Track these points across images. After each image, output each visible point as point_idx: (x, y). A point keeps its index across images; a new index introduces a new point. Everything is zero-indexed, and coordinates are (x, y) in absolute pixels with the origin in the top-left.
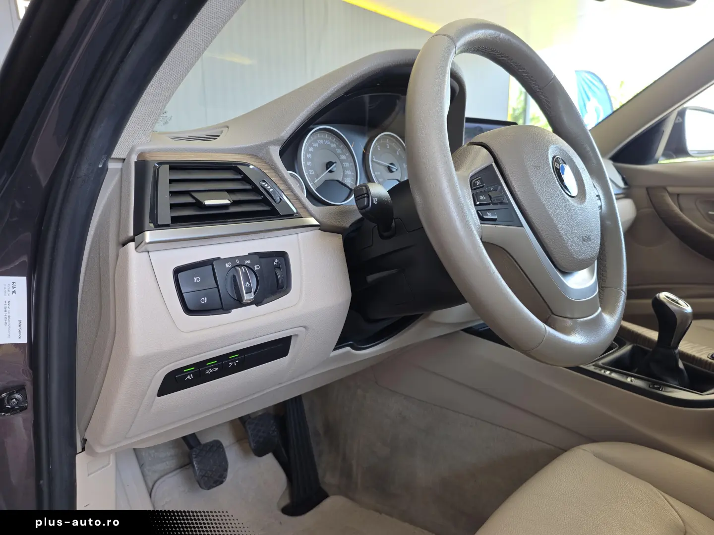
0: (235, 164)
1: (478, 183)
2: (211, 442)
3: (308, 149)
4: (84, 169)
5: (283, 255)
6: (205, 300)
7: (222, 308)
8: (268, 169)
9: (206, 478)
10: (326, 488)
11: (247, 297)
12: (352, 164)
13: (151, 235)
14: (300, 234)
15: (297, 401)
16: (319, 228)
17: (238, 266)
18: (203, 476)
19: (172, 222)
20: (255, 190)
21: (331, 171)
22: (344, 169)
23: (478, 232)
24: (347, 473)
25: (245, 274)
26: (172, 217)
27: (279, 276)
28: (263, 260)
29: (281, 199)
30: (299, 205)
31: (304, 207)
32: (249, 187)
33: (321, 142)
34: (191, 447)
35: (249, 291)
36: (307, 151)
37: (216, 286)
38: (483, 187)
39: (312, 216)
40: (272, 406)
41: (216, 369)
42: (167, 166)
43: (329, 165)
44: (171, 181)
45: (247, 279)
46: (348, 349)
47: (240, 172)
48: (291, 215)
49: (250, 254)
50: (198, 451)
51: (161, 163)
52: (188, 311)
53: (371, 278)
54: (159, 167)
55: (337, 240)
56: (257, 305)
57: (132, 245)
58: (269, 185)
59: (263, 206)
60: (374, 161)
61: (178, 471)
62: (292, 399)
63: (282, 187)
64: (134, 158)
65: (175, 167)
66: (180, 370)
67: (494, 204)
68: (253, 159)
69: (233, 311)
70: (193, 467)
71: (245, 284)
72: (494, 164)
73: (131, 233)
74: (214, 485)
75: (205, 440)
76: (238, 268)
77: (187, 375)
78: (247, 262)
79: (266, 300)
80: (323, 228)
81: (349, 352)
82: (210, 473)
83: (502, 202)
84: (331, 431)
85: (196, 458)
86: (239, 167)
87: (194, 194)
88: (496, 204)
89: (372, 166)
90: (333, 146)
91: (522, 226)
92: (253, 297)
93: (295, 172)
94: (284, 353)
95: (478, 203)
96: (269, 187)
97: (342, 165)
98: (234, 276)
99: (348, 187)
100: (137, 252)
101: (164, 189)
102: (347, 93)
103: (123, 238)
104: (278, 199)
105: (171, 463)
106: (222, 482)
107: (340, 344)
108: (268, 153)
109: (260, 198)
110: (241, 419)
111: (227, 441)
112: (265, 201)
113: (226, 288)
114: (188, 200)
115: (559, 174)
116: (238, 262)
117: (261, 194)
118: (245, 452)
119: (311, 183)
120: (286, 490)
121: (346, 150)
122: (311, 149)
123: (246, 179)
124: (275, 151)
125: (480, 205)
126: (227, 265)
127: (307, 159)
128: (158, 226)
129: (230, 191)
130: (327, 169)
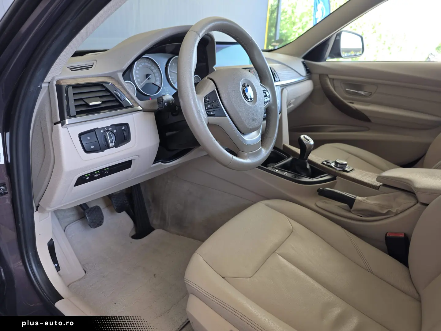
0: (102, 83)
1: (207, 100)
2: (94, 207)
3: (136, 68)
4: (32, 88)
5: (126, 125)
6: (93, 147)
7: (100, 150)
8: (117, 84)
9: (93, 223)
10: (153, 226)
11: (111, 145)
12: (159, 74)
13: (68, 121)
14: (134, 115)
15: (138, 186)
16: (143, 111)
17: (106, 131)
18: (92, 222)
19: (77, 114)
20: (112, 95)
21: (148, 79)
22: (155, 77)
23: (205, 121)
24: (163, 219)
25: (110, 135)
26: (76, 112)
27: (125, 135)
28: (117, 127)
29: (124, 99)
30: (133, 101)
31: (136, 102)
32: (109, 94)
33: (143, 64)
34: (84, 210)
35: (112, 142)
36: (136, 70)
37: (97, 140)
38: (210, 101)
39: (139, 106)
40: (125, 189)
41: (99, 175)
42: (71, 87)
43: (147, 76)
44: (74, 94)
45: (111, 137)
46: (160, 163)
47: (104, 87)
48: (130, 107)
49: (111, 125)
50: (88, 211)
51: (68, 86)
52: (86, 151)
53: (168, 134)
54: (68, 88)
55: (152, 116)
56: (116, 147)
57: (60, 125)
58: (118, 93)
59: (116, 103)
60: (171, 72)
61: (79, 221)
62: (135, 186)
63: (124, 93)
64: (55, 83)
65: (75, 87)
66: (84, 176)
67: (214, 108)
68: (110, 80)
69: (106, 151)
70: (86, 218)
71: (110, 139)
72: (216, 90)
73: (59, 120)
74: (98, 226)
75: (91, 206)
76: (106, 132)
77: (87, 177)
78: (110, 129)
79: (120, 145)
80: (144, 110)
81: (161, 165)
82: (95, 221)
83: (218, 107)
84: (156, 200)
85: (87, 214)
86: (104, 84)
87: (85, 100)
88: (215, 108)
89: (170, 74)
90: (150, 65)
91: (226, 117)
92: (114, 144)
93: (131, 81)
94: (130, 166)
95: (207, 109)
96: (118, 94)
97: (154, 75)
98: (105, 136)
99: (158, 86)
100: (63, 128)
101: (71, 98)
102: (154, 46)
103: (55, 121)
104: (123, 99)
105: (73, 218)
106: (101, 225)
107: (156, 161)
108: (117, 75)
109: (114, 99)
110: (108, 195)
111: (102, 206)
112: (117, 100)
113: (101, 141)
114: (83, 103)
115: (244, 92)
116: (106, 129)
117: (114, 97)
118: (112, 212)
119: (138, 86)
120: (133, 228)
121: (156, 67)
122: (138, 68)
123: (107, 90)
124: (120, 75)
125: (208, 109)
126: (101, 131)
127: (136, 74)
128: (71, 117)
129: (100, 97)
130: (147, 78)
